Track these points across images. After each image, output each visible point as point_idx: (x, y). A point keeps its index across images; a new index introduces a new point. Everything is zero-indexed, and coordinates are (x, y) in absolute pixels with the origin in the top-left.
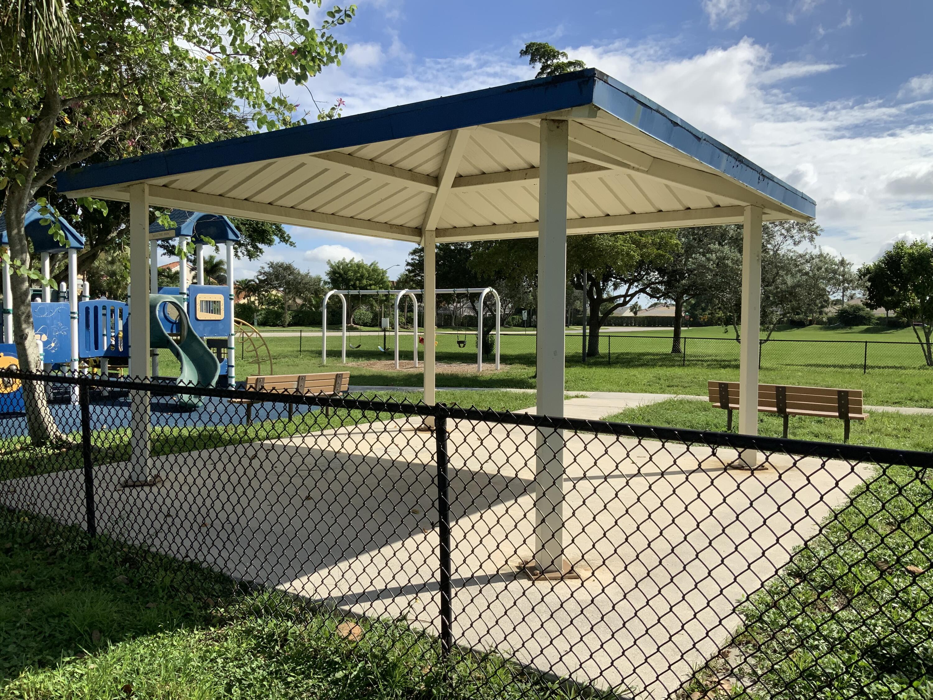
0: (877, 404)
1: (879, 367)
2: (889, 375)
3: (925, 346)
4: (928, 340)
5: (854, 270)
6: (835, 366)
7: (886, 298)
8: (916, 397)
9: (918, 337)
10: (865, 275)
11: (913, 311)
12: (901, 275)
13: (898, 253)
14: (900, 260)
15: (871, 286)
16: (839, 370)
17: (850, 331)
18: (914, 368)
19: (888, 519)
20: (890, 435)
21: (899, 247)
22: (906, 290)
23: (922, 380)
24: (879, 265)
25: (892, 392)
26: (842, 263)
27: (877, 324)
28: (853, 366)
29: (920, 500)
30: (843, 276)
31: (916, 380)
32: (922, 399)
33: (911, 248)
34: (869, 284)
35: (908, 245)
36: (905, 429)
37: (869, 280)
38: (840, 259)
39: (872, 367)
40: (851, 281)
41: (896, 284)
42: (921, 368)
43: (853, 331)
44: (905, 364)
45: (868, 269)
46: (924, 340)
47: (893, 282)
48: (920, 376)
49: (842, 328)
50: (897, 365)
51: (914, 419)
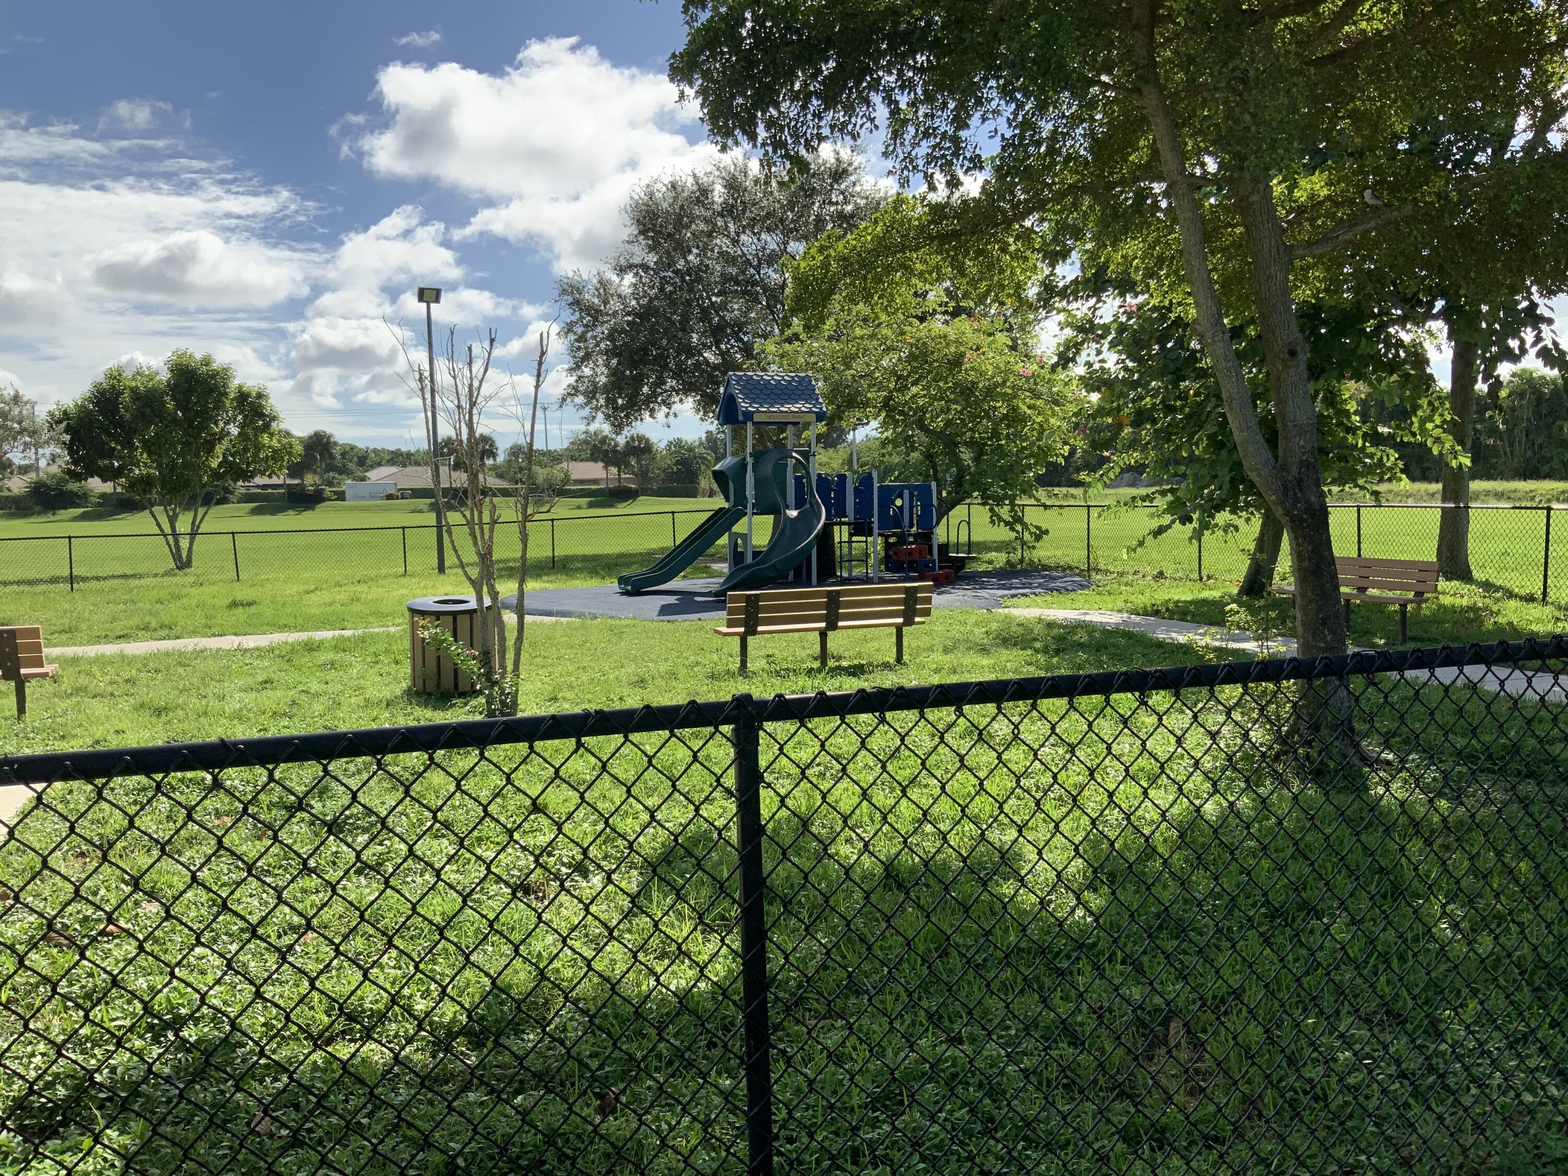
0: (89, 643)
1: (97, 578)
2: (114, 590)
3: (170, 538)
4: (173, 528)
5: (42, 413)
6: (19, 583)
7: (100, 463)
8: (154, 624)
9: (158, 525)
10: (59, 422)
11: (146, 483)
12: (120, 424)
13: (113, 387)
14: (117, 398)
15: (72, 440)
16: (27, 588)
17: (52, 518)
18: (156, 575)
19: (79, 846)
20: (102, 696)
21: (115, 376)
22: (133, 448)
23: (163, 595)
24: (83, 406)
25: (114, 619)
26: (16, 399)
27: (99, 505)
28: (54, 580)
29: (135, 802)
30: (20, 423)
31: (154, 595)
32: (162, 626)
33: (134, 379)
34: (68, 437)
35: (128, 374)
36: (127, 681)
37: (67, 431)
38: (12, 393)
39: (85, 579)
40: (35, 432)
41: (114, 437)
42: (167, 574)
43: (58, 517)
44: (141, 569)
45: (65, 412)
46: (168, 530)
47: (109, 434)
48: (162, 587)
49: (39, 514)
50: (129, 572)
51: (144, 662)
